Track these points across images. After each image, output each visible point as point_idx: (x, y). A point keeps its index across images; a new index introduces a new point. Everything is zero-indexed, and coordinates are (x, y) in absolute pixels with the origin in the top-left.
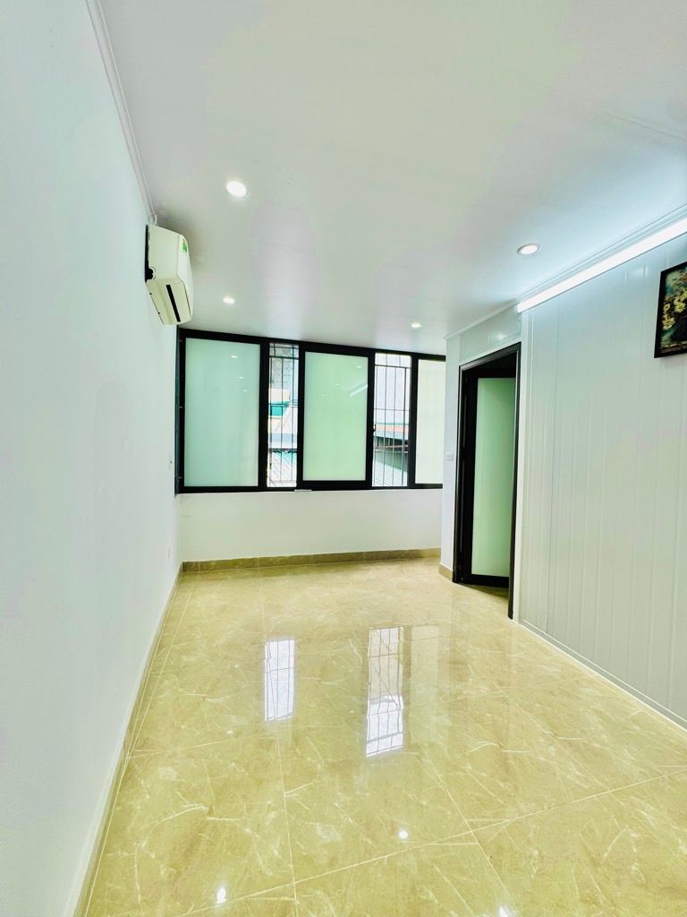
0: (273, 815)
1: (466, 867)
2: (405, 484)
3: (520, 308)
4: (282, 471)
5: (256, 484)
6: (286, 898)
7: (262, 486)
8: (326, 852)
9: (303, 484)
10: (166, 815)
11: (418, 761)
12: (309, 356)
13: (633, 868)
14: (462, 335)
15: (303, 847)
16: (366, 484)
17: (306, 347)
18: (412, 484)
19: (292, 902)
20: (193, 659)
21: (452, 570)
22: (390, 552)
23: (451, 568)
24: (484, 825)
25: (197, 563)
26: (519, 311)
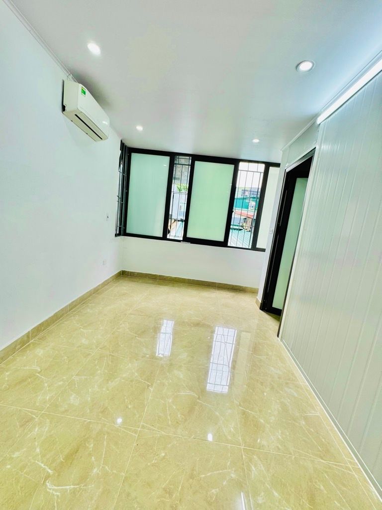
0: (61, 383)
1: (120, 442)
2: (250, 248)
3: (319, 120)
4: (176, 231)
5: (161, 236)
6: (34, 416)
7: (164, 238)
8: (66, 406)
9: (186, 239)
10: (24, 366)
11: (147, 387)
12: (197, 163)
13: (213, 491)
14: (290, 147)
15: (59, 400)
16: (224, 244)
17: (196, 158)
18: (254, 248)
19: (34, 418)
20: (91, 312)
21: (261, 302)
22: (233, 286)
23: (260, 301)
24: (148, 429)
25: (128, 272)
26: (318, 123)
